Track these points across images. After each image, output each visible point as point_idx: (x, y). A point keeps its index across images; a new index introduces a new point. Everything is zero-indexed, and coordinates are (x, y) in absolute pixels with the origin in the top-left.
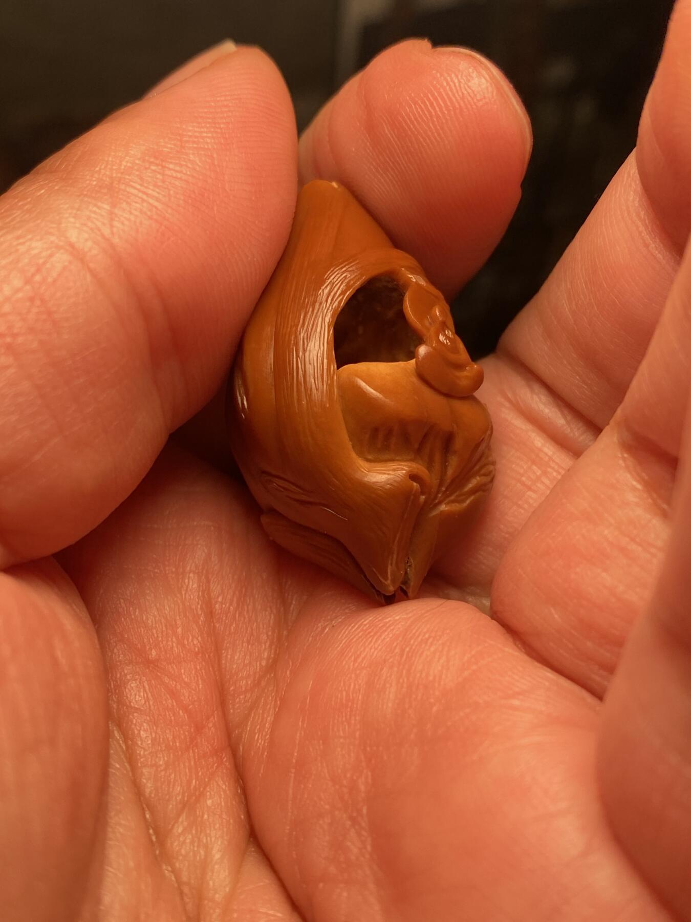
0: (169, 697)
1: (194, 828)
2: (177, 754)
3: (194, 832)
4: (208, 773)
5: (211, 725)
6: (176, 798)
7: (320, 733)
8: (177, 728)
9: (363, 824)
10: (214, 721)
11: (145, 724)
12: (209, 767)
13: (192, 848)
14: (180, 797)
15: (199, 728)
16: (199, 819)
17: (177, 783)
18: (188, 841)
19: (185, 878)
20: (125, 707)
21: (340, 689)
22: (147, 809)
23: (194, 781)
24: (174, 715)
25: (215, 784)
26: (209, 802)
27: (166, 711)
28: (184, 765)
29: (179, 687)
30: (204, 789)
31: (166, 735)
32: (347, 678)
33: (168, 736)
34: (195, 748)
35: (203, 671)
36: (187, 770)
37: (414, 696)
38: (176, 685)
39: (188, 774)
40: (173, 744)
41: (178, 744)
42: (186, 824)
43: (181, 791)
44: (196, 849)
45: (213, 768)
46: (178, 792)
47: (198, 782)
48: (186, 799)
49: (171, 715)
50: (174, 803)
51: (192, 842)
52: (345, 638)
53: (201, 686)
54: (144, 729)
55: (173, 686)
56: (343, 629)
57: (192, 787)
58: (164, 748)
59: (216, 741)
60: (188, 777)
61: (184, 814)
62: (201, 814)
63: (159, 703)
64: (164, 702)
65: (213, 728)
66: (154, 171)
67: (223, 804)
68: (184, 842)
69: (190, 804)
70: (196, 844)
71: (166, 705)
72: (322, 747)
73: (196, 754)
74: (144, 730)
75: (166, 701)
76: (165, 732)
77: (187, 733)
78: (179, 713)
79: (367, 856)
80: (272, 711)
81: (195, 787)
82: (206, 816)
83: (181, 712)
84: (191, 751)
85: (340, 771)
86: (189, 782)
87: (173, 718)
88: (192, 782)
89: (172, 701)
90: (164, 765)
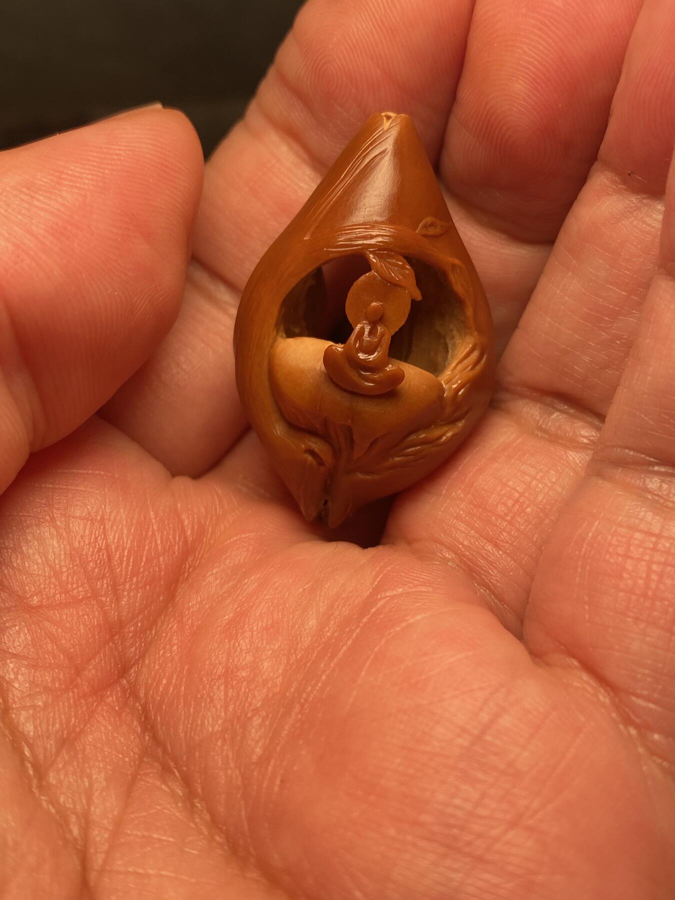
0: (49, 642)
2: (56, 694)
4: (88, 711)
6: (56, 735)
8: (56, 671)
10: (95, 663)
11: (23, 669)
12: (89, 706)
15: (78, 671)
17: (56, 721)
20: (3, 652)
22: (26, 746)
23: (73, 720)
24: (53, 658)
25: (95, 720)
26: (90, 738)
28: (63, 704)
30: (85, 726)
31: (45, 678)
34: (74, 689)
36: (67, 709)
38: (57, 630)
39: (68, 713)
40: (52, 685)
41: (57, 685)
43: (61, 728)
45: (93, 707)
47: (77, 721)
48: (65, 736)
49: (51, 658)
50: (54, 740)
51: (75, 773)
53: (82, 631)
54: (22, 673)
58: (42, 690)
60: (67, 716)
61: (65, 750)
63: (38, 648)
64: (43, 647)
66: (23, 200)
67: (104, 738)
68: (67, 774)
70: (78, 775)
71: (46, 648)
73: (76, 694)
74: (22, 674)
76: (44, 674)
77: (67, 675)
78: (59, 656)
81: (74, 725)
83: (61, 655)
84: (71, 692)
86: (68, 720)
87: (53, 661)
88: (71, 720)
89: (53, 645)
90: (42, 706)
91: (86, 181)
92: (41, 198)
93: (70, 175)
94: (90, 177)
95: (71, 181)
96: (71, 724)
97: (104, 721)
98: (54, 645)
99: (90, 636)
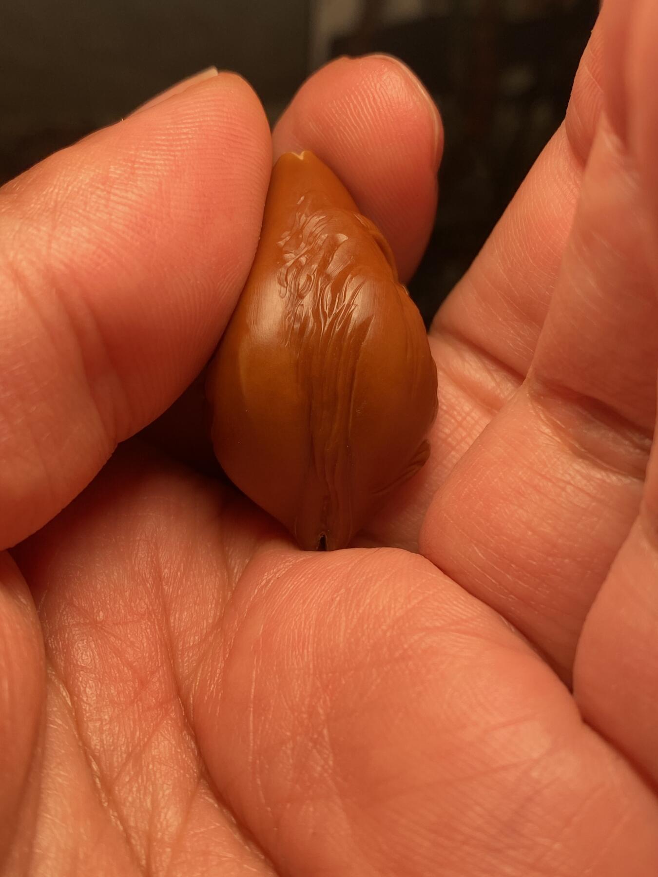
0: (114, 656)
1: (140, 777)
2: (121, 708)
3: (140, 781)
4: (152, 724)
6: (121, 749)
7: (275, 668)
8: (121, 685)
9: (325, 744)
10: (158, 676)
11: (90, 682)
13: (138, 795)
14: (125, 747)
15: (143, 684)
16: (145, 769)
17: (121, 735)
18: (134, 789)
20: (72, 666)
21: (292, 628)
22: (93, 760)
23: (138, 733)
24: (118, 673)
25: (159, 734)
27: (112, 669)
28: (128, 718)
29: (124, 646)
30: (149, 739)
31: (110, 691)
32: (298, 618)
33: (112, 692)
34: (139, 702)
35: (148, 630)
36: (131, 723)
37: (366, 626)
38: (121, 644)
39: (132, 726)
40: (117, 699)
41: (122, 699)
42: (132, 773)
43: (126, 742)
44: (142, 797)
45: (157, 719)
46: (122, 743)
47: (142, 734)
48: (130, 749)
49: (116, 672)
50: (119, 753)
51: (138, 790)
52: (291, 586)
53: (145, 644)
54: (90, 686)
55: (119, 645)
56: (288, 580)
57: (136, 739)
58: (108, 703)
59: (160, 695)
60: (132, 730)
61: (131, 764)
62: (146, 763)
63: (104, 662)
64: (110, 660)
68: (131, 790)
69: (136, 755)
70: (142, 792)
71: (111, 663)
72: (278, 680)
73: (140, 708)
74: (90, 688)
75: (111, 659)
76: (110, 688)
77: (131, 688)
78: (123, 670)
79: (330, 771)
80: (221, 658)
81: (139, 738)
82: (151, 766)
83: (125, 669)
84: (136, 705)
85: (297, 699)
86: (133, 734)
87: (117, 675)
88: (136, 733)
89: (117, 659)
90: (108, 719)
91: (159, 167)
92: (118, 192)
93: (142, 163)
94: (162, 162)
95: (145, 169)
96: (136, 737)
97: (169, 735)
98: (119, 659)
99: (153, 649)
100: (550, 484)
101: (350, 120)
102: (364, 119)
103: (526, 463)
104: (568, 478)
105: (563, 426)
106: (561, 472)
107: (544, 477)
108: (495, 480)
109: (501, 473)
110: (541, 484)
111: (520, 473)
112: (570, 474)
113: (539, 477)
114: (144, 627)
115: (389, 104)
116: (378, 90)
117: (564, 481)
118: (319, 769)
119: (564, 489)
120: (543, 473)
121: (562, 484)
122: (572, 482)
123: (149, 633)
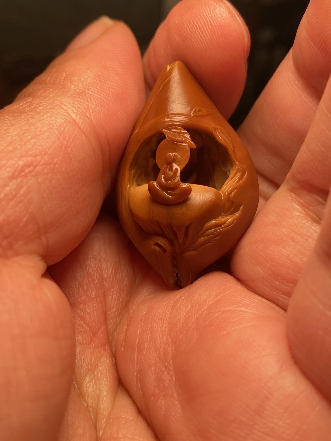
0: (80, 320)
1: (94, 380)
2: (84, 346)
3: (94, 382)
4: (100, 355)
5: (100, 333)
6: (85, 367)
7: (149, 329)
8: (84, 334)
9: (171, 368)
10: (102, 331)
12: (100, 352)
13: (93, 389)
14: (87, 366)
15: (95, 334)
16: (96, 376)
17: (85, 360)
19: (90, 404)
23: (93, 359)
24: (83, 328)
25: (103, 360)
26: (100, 368)
27: (79, 326)
28: (88, 351)
29: (85, 315)
30: (98, 362)
33: (80, 338)
34: (93, 343)
35: (97, 307)
36: (90, 354)
39: (90, 355)
40: (82, 342)
41: (85, 342)
43: (87, 363)
44: (95, 390)
45: (102, 352)
47: (95, 359)
48: (90, 367)
49: (81, 328)
50: (84, 369)
51: (93, 387)
53: (95, 314)
55: (82, 314)
57: (92, 362)
58: (78, 344)
59: (103, 340)
60: (90, 357)
61: (89, 374)
62: (97, 373)
64: (78, 322)
65: (101, 334)
67: (107, 369)
69: (92, 369)
70: (95, 388)
72: (150, 335)
73: (94, 346)
76: (79, 336)
77: (89, 336)
79: (173, 383)
80: (126, 324)
81: (94, 361)
82: (99, 375)
83: (86, 326)
84: (91, 345)
87: (82, 330)
88: (92, 359)
89: (82, 321)
96: (92, 361)
100: (300, 237)
101: (198, 36)
102: (205, 35)
103: (287, 225)
104: (309, 234)
105: (307, 205)
106: (306, 231)
107: (296, 233)
108: (270, 234)
109: (273, 230)
110: (295, 237)
111: (284, 230)
112: (310, 232)
113: (294, 233)
114: (94, 305)
115: (219, 26)
116: (213, 18)
117: (307, 236)
118: (167, 381)
119: (307, 240)
120: (296, 231)
121: (306, 237)
122: (312, 237)
123: (97, 308)
